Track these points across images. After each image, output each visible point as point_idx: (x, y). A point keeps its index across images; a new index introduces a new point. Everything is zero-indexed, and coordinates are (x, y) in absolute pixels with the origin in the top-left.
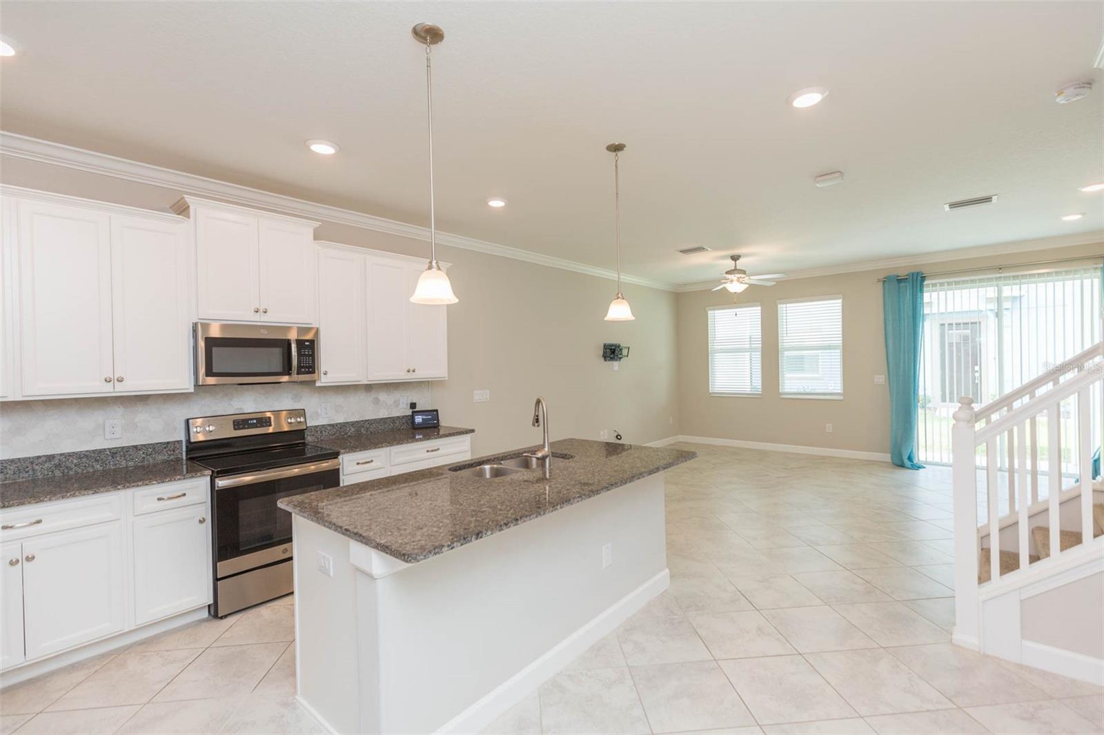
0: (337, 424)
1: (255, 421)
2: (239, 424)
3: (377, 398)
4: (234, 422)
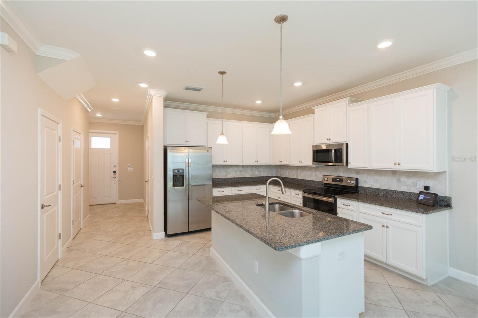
0: (374, 188)
1: (338, 180)
2: (334, 180)
3: (399, 179)
4: (333, 178)
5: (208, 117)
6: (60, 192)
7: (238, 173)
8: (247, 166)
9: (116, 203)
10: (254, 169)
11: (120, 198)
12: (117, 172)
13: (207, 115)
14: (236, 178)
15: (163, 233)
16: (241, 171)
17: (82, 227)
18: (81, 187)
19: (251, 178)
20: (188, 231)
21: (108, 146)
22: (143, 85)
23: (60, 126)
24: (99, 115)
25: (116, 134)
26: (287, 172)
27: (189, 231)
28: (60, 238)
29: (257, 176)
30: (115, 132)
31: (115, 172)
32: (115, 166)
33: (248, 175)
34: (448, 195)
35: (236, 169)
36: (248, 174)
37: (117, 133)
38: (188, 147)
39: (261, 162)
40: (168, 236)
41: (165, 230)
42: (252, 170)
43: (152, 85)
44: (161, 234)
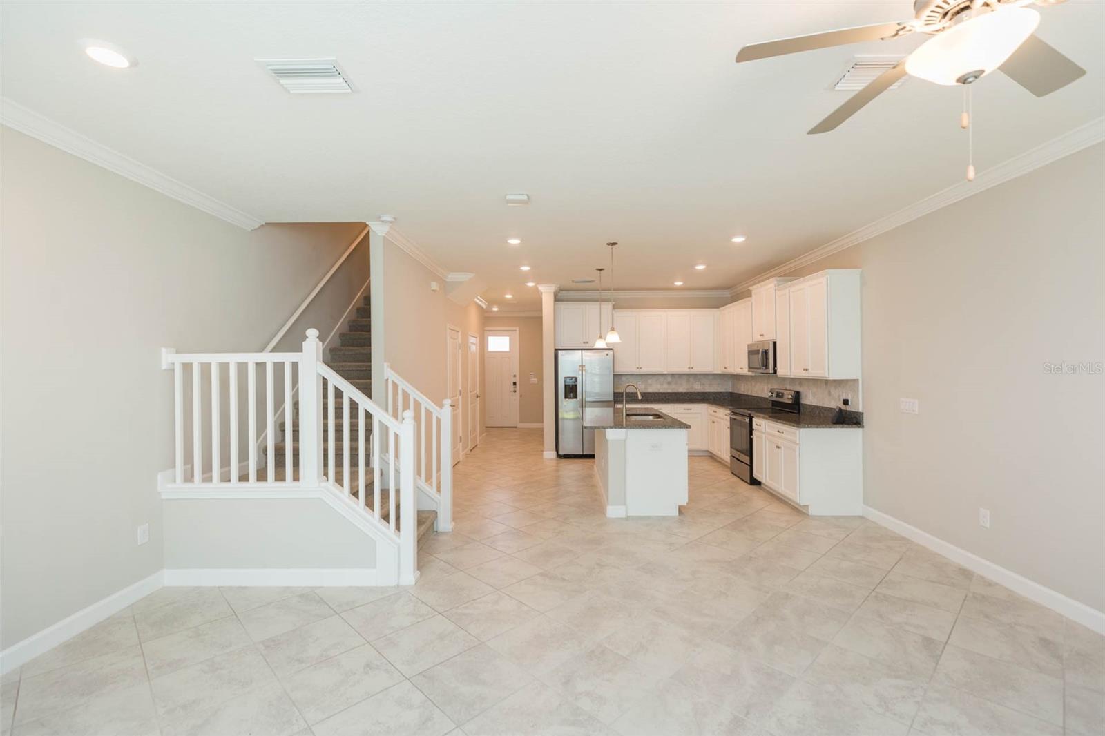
1: (781, 394)
4: (777, 393)
5: (614, 308)
6: (460, 397)
7: (665, 386)
8: (681, 375)
9: (515, 427)
10: (691, 379)
11: (522, 421)
12: (518, 384)
13: (614, 306)
14: (661, 393)
15: (555, 453)
16: (669, 383)
17: (478, 443)
18: (477, 397)
19: (686, 393)
20: (581, 453)
21: (507, 349)
22: (531, 284)
23: (460, 334)
24: (495, 309)
25: (515, 331)
26: (743, 385)
27: (584, 453)
28: (461, 441)
29: (696, 391)
30: (514, 328)
31: (515, 384)
32: (515, 376)
33: (681, 390)
34: (860, 411)
35: (662, 379)
36: (682, 388)
37: (517, 329)
38: (582, 349)
39: (697, 370)
40: (559, 456)
41: (557, 450)
42: (688, 381)
43: (539, 282)
44: (553, 454)
